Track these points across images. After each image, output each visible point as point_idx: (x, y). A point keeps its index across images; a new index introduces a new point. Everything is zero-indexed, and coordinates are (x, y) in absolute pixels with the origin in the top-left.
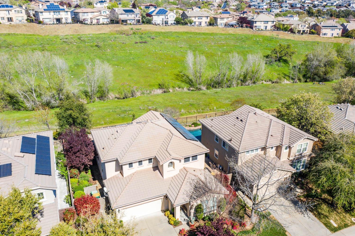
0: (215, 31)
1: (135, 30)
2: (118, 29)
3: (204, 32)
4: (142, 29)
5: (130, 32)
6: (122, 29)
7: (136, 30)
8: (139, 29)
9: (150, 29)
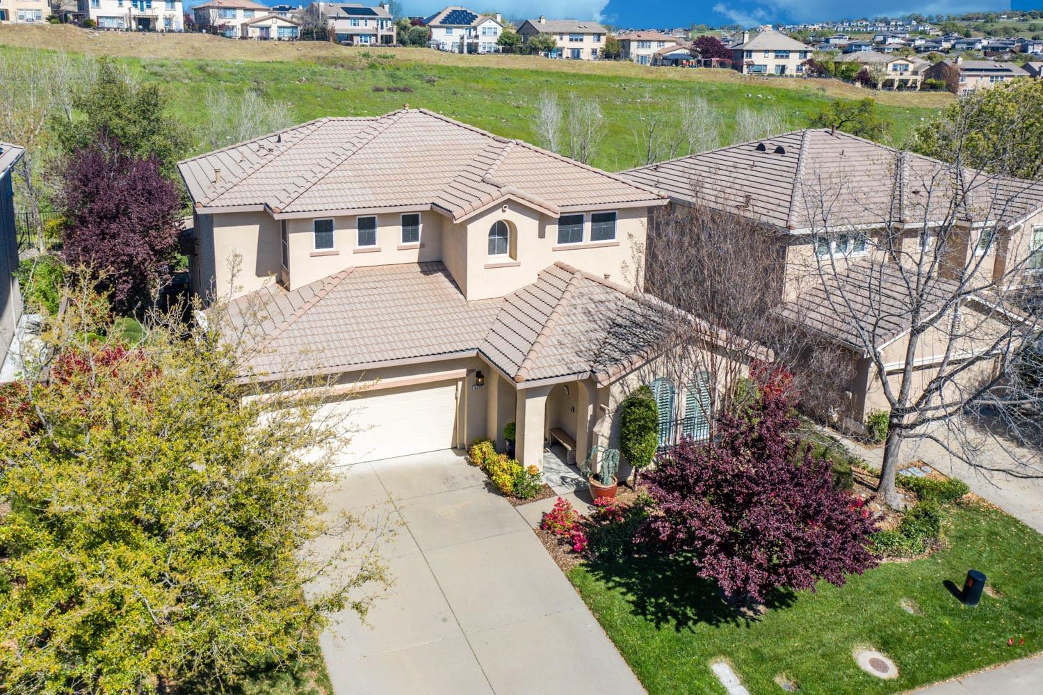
0: (622, 73)
1: (375, 58)
2: (324, 53)
3: (588, 73)
4: (398, 57)
5: (360, 61)
6: (337, 54)
7: (380, 60)
8: (387, 58)
9: (421, 58)
